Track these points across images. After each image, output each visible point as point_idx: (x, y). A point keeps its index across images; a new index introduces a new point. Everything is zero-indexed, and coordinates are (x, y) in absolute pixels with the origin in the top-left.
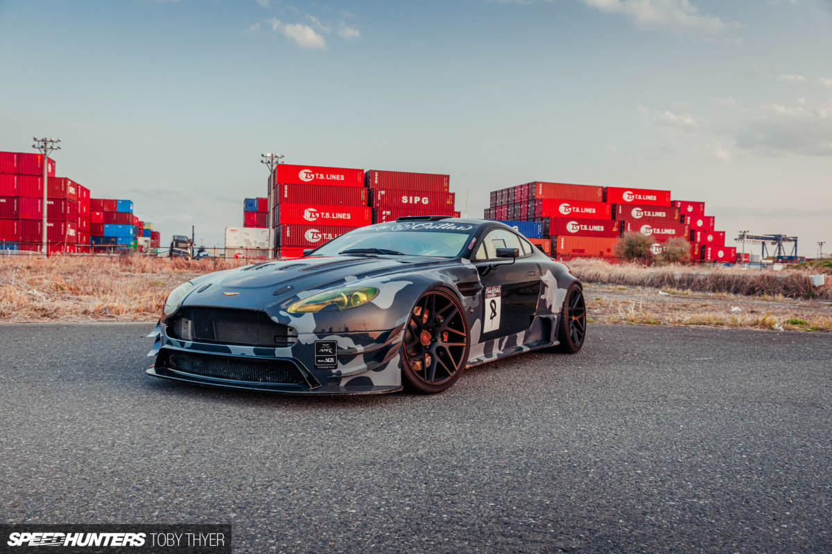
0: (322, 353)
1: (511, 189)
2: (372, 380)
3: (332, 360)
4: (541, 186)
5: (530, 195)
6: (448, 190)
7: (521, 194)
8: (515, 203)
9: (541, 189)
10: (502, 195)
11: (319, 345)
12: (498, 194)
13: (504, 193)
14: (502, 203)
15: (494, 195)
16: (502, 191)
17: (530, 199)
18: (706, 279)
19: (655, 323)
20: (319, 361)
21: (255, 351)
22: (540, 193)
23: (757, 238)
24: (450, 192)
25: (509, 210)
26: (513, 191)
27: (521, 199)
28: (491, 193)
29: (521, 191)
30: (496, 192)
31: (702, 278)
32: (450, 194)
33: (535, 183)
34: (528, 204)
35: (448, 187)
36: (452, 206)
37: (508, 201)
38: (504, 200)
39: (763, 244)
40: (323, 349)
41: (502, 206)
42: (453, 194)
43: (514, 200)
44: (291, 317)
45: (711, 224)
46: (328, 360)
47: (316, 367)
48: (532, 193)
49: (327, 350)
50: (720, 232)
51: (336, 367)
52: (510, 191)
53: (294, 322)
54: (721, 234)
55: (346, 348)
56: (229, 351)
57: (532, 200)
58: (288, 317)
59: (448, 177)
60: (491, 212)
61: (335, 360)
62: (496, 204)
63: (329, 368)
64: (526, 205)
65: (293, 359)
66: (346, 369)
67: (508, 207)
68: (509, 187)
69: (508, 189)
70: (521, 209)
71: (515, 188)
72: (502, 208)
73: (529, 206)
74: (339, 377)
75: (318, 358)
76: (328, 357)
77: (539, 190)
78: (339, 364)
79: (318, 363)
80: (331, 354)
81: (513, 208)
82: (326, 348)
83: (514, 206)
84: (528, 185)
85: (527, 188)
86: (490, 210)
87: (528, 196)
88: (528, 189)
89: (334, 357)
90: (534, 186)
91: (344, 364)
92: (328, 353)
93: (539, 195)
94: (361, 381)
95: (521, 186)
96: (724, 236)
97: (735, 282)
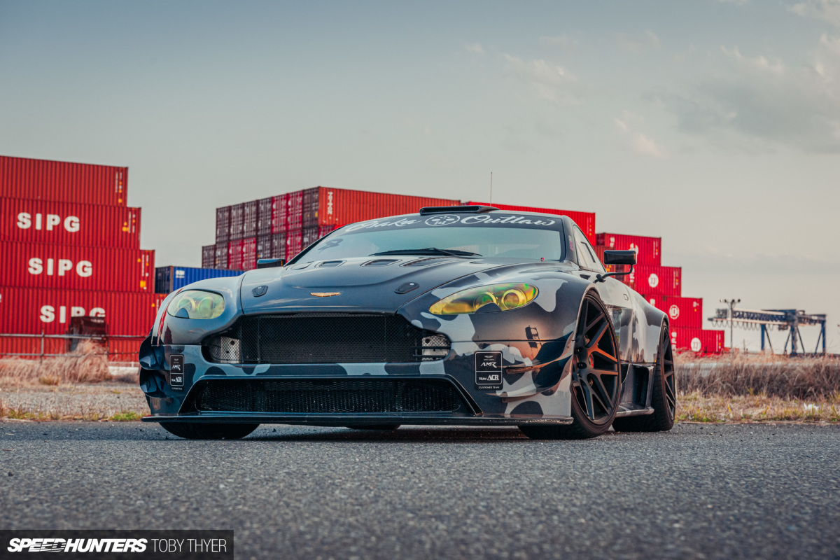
0: (484, 368)
1: (265, 201)
2: (541, 405)
3: (497, 377)
4: (330, 198)
5: (307, 216)
6: (125, 201)
7: (288, 215)
8: (272, 234)
9: (330, 204)
10: (243, 215)
11: (481, 357)
12: (234, 213)
13: (247, 210)
14: (243, 232)
15: (225, 216)
16: (243, 206)
17: (307, 224)
18: (714, 377)
19: (708, 420)
20: (481, 379)
21: (387, 368)
22: (330, 211)
23: (751, 316)
24: (129, 205)
25: (260, 248)
26: (269, 206)
27: (287, 224)
28: (218, 210)
29: (287, 207)
30: (229, 209)
31: (705, 375)
32: (131, 209)
33: (318, 189)
34: (302, 235)
35: (124, 195)
36: (135, 238)
37: (257, 229)
38: (249, 227)
39: (763, 327)
40: (486, 362)
41: (243, 239)
42: (137, 211)
43: (272, 227)
44: (439, 320)
45: (675, 283)
46: (492, 379)
47: (476, 387)
48: (312, 213)
49: (490, 364)
50: (692, 300)
51: (501, 388)
52: (262, 207)
53: (445, 327)
54: (695, 304)
55: (513, 362)
56: (343, 371)
57: (311, 227)
58: (435, 320)
59: (125, 171)
60: (219, 253)
61: (500, 378)
62: (229, 235)
63: (493, 389)
64: (299, 239)
65: (445, 376)
66: (512, 391)
67: (257, 243)
68: (259, 198)
69: (257, 203)
70: (287, 246)
71: (272, 200)
72: (242, 245)
73: (306, 240)
74: (504, 401)
75: (479, 375)
76: (491, 374)
77: (327, 206)
78: (505, 382)
79: (479, 381)
80: (495, 369)
81: (268, 245)
82: (489, 362)
83: (271, 240)
84: (303, 193)
85: (299, 199)
86: (215, 248)
87: (302, 218)
88: (303, 203)
89: (499, 374)
90: (316, 196)
91: (510, 383)
92: (492, 368)
93: (327, 216)
94: (531, 407)
95: (287, 197)
96: (700, 308)
97: (767, 379)
